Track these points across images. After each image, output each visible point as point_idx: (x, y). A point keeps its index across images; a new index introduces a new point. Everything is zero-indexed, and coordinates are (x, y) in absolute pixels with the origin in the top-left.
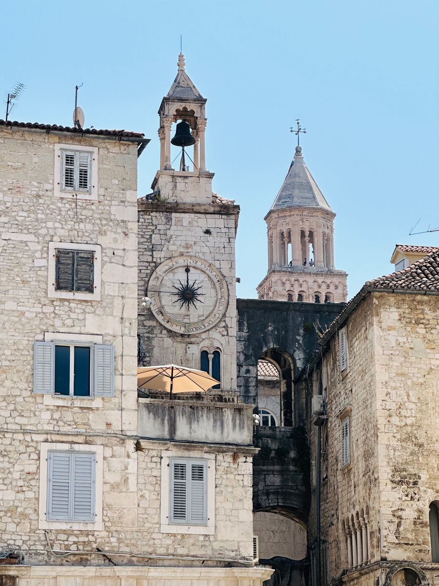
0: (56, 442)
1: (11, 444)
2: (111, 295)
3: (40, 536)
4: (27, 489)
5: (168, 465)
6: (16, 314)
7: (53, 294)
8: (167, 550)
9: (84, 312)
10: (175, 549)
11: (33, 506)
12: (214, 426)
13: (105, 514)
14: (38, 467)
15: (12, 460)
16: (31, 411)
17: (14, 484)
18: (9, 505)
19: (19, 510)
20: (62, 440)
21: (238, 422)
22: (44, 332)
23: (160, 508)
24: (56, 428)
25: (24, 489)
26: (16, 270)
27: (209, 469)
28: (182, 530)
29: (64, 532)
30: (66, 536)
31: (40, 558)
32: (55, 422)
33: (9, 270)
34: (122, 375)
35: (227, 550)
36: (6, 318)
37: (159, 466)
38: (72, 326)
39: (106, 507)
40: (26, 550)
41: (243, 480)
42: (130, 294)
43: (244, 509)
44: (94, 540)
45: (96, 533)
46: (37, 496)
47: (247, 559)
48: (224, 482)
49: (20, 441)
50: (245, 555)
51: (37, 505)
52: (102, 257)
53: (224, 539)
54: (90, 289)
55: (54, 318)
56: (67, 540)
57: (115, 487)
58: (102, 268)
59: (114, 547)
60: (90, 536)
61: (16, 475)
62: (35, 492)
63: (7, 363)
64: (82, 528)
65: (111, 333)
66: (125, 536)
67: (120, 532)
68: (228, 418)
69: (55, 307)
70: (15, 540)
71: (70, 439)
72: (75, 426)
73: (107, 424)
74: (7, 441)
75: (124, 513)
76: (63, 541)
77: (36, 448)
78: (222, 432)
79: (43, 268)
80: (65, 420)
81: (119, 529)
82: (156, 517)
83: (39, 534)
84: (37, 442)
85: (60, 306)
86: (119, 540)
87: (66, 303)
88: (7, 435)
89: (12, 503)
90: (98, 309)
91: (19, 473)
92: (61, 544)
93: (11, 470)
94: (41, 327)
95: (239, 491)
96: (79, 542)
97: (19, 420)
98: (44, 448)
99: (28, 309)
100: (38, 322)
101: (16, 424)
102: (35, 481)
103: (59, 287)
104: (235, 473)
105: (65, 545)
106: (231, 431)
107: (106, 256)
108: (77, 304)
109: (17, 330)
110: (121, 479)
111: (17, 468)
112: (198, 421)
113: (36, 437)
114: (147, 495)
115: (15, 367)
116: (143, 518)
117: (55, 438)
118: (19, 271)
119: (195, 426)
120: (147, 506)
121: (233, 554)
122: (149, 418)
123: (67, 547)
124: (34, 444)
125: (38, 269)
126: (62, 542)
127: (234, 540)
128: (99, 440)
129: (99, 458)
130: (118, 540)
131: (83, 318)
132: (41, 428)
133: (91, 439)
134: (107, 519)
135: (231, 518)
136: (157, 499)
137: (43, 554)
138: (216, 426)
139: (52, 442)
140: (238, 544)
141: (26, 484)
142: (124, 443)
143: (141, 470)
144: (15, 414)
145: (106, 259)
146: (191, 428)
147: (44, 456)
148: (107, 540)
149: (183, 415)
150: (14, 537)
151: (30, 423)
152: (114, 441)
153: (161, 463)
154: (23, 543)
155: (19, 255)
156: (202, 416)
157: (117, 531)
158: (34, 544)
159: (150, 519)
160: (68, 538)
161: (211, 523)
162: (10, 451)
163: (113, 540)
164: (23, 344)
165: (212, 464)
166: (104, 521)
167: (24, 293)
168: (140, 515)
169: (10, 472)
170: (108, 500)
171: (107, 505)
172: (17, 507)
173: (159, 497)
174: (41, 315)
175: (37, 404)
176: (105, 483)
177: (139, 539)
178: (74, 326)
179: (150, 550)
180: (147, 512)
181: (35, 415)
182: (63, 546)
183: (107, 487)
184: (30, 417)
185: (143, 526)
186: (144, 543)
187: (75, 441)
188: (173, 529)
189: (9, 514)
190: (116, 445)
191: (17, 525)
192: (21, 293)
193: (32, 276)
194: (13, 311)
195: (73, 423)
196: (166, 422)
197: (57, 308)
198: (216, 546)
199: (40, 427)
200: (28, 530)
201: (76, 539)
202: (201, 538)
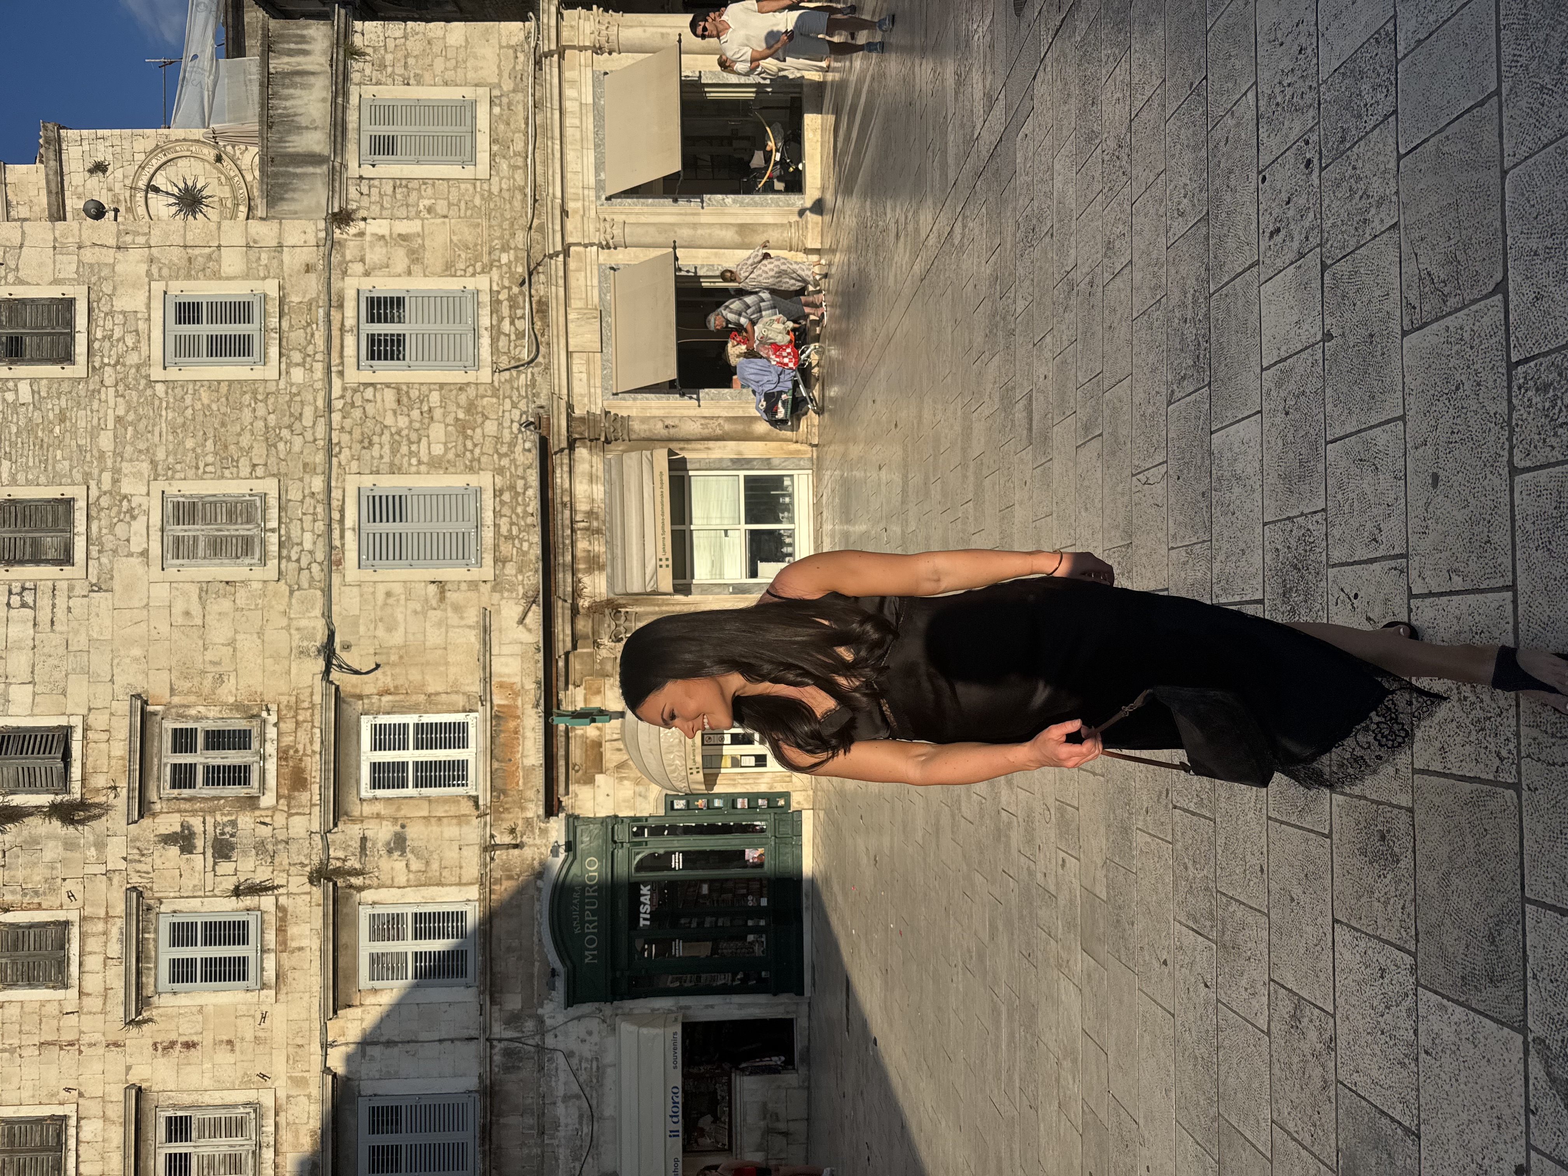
0: (342, 356)
1: (350, 433)
2: (78, 268)
3: (503, 380)
4: (425, 403)
5: (374, 166)
6: (120, 431)
7: (78, 369)
8: (519, 168)
9: (111, 313)
10: (515, 155)
11: (454, 392)
12: (303, 86)
13: (462, 273)
14: (388, 385)
15: (378, 429)
16: (291, 400)
17: (417, 425)
18: (454, 432)
19: (461, 415)
20: (339, 346)
21: (292, 46)
22: (151, 383)
23: (448, 180)
24: (319, 357)
25: (426, 408)
26: (40, 434)
27: (378, 96)
28: (483, 141)
29: (494, 341)
30: (502, 337)
31: (539, 379)
32: (308, 359)
33: (42, 446)
34: (219, 246)
35: (514, 67)
36: (129, 449)
37: (376, 182)
38: (138, 334)
39: (449, 269)
40: (527, 403)
41: (395, 39)
42: (73, 236)
43: (444, 38)
44: (506, 291)
45: (495, 288)
46: (437, 387)
47: (529, 33)
48: (399, 70)
49: (344, 417)
50: (522, 36)
51: (452, 387)
52: (6, 284)
53: (497, 72)
54: (69, 304)
55: (124, 365)
56: (509, 335)
57: (415, 256)
58: (28, 284)
59: (517, 258)
60: (501, 297)
61: (403, 422)
62: (430, 391)
63: (209, 443)
64: (485, 312)
65: (144, 267)
66: (498, 238)
67: (490, 247)
68: (287, 63)
69: (103, 365)
70: (512, 421)
71: (336, 333)
72: (314, 326)
73: (307, 271)
74: (345, 438)
75: (460, 241)
76: (510, 341)
77: (355, 391)
78: (313, 73)
79: (35, 388)
80: (304, 343)
81: (486, 249)
82: (463, 186)
83: (500, 381)
84: (344, 389)
85: (102, 357)
86: (505, 248)
87: (96, 345)
88: (335, 441)
89: (450, 428)
90: (104, 289)
91: (399, 417)
92: (516, 347)
93: (393, 430)
94: (141, 387)
95: (414, 45)
96: (510, 317)
97: (307, 421)
98: (353, 376)
99: (110, 411)
100: (134, 393)
101: (314, 424)
102: (411, 392)
103: (68, 358)
104: (382, 52)
105: (517, 338)
106: (308, 59)
107: (6, 277)
108: (97, 326)
109: (150, 428)
110: (401, 246)
111: (389, 420)
112: (296, 115)
113: (336, 391)
114: (427, 202)
115: (215, 429)
116: (467, 209)
117: (335, 360)
118: (43, 430)
119: (303, 121)
120: (446, 202)
121: (521, 57)
122: (293, 199)
123: (520, 335)
124: (349, 394)
125: (36, 396)
126: (512, 344)
127: (498, 55)
128: (336, 285)
129: (366, 284)
130: (504, 251)
131: (121, 317)
132: (320, 383)
133: (334, 298)
134: (471, 270)
135: (460, 59)
136: (433, 185)
137: (533, 374)
138: (301, 84)
139: (342, 364)
140: (504, 47)
141: (417, 406)
142: (339, 242)
143: (385, 213)
144: (297, 426)
145: (11, 278)
146: (307, 128)
147: (366, 376)
148: (505, 269)
149: (286, 142)
150: (507, 424)
151: (312, 401)
152: (335, 258)
153: (370, 179)
154: (516, 408)
155: (14, 429)
156: (285, 108)
157: (490, 253)
158: (518, 389)
159: (467, 198)
160: (506, 335)
161: (468, 93)
162: (362, 434)
163: (504, 258)
164: (174, 418)
165: (369, 91)
166: (473, 275)
167: (82, 419)
168: (462, 215)
169: (399, 433)
170: (439, 267)
171: (446, 270)
172: (457, 419)
173: (430, 182)
174: (121, 388)
175: (278, 390)
176: (409, 273)
177: (502, 215)
178: (137, 331)
179: (519, 196)
180: (455, 202)
181: (299, 394)
182: (518, 342)
183: (415, 268)
184: (302, 401)
185: (480, 209)
186: (508, 206)
187: (339, 326)
188: (483, 157)
189: (469, 432)
190: (343, 256)
191: (487, 418)
192: (84, 424)
193: (50, 406)
194: (115, 437)
195: (309, 330)
196: (299, 170)
197: (106, 360)
198: (508, 85)
199: (319, 385)
200: (494, 400)
201: (507, 322)
202: (497, 110)
